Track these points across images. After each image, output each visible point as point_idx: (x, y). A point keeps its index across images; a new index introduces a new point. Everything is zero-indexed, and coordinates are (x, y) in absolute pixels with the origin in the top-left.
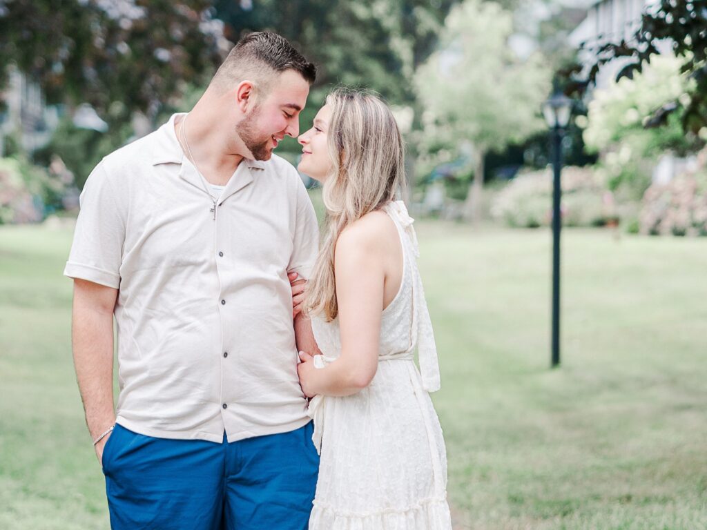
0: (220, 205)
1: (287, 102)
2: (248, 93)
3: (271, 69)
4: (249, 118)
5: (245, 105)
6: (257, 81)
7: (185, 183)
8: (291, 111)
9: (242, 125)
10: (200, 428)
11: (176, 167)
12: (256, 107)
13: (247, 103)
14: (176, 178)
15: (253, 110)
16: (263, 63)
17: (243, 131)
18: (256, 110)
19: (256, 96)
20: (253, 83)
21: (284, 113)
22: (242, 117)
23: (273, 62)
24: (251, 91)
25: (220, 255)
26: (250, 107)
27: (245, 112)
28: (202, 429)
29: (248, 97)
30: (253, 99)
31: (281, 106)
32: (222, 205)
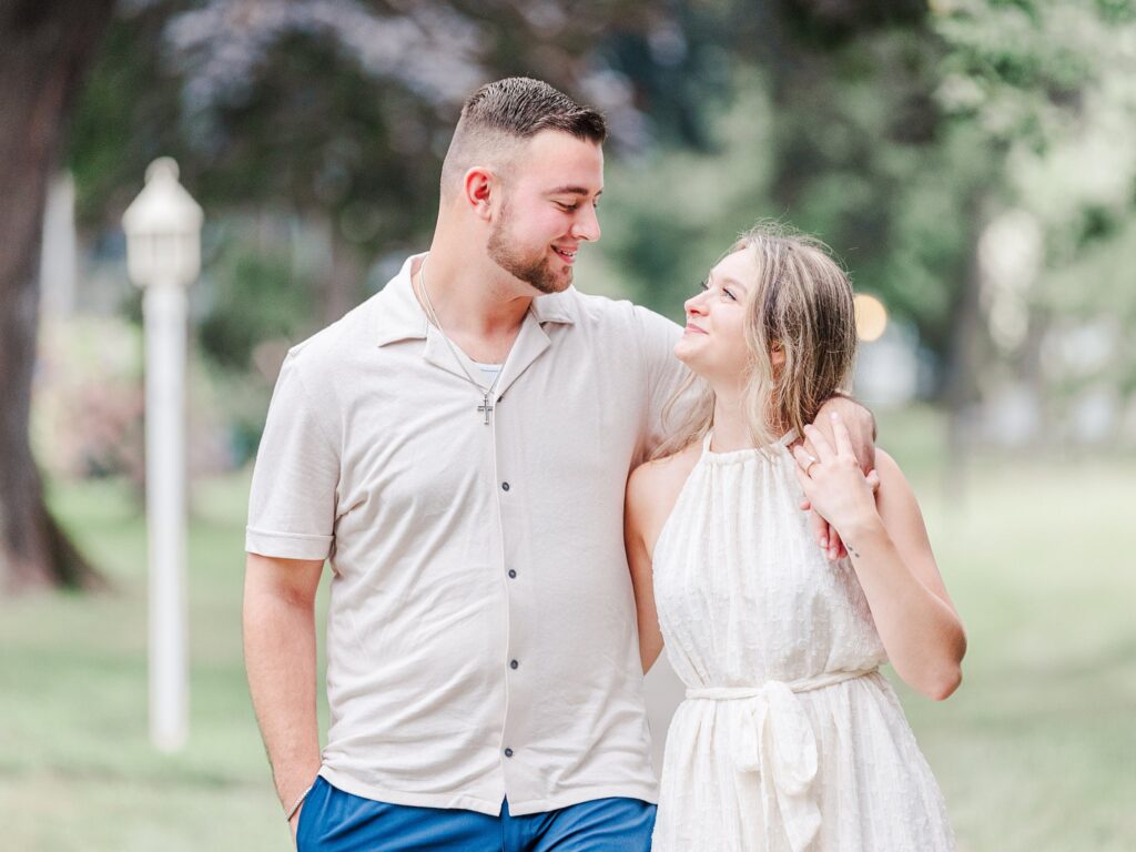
0: (500, 400)
1: (554, 186)
2: (485, 187)
3: (511, 137)
4: (499, 229)
5: (486, 208)
6: (493, 164)
7: (434, 370)
8: (569, 199)
9: (494, 245)
10: (464, 790)
11: (416, 346)
12: (503, 207)
13: (489, 204)
14: (420, 363)
15: (502, 213)
16: (498, 134)
17: (501, 254)
18: (505, 212)
19: (500, 188)
20: (488, 169)
21: (555, 205)
22: (489, 231)
23: (513, 126)
24: (488, 183)
25: (504, 488)
26: (494, 210)
27: (490, 219)
28: (469, 792)
29: (488, 194)
30: (496, 196)
31: (545, 194)
32: (503, 401)
